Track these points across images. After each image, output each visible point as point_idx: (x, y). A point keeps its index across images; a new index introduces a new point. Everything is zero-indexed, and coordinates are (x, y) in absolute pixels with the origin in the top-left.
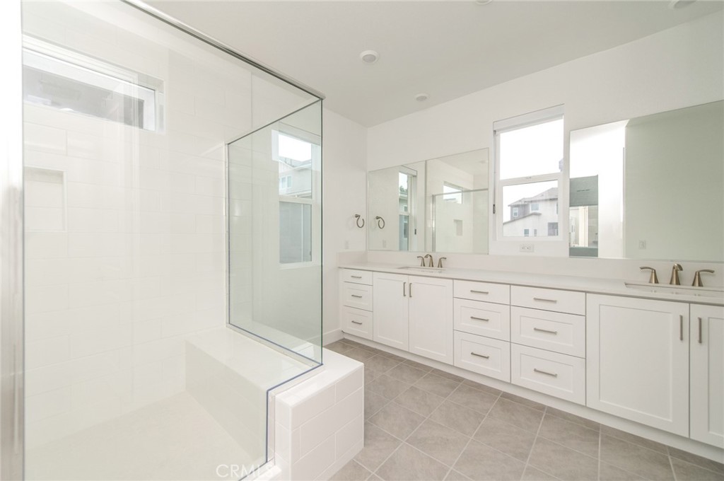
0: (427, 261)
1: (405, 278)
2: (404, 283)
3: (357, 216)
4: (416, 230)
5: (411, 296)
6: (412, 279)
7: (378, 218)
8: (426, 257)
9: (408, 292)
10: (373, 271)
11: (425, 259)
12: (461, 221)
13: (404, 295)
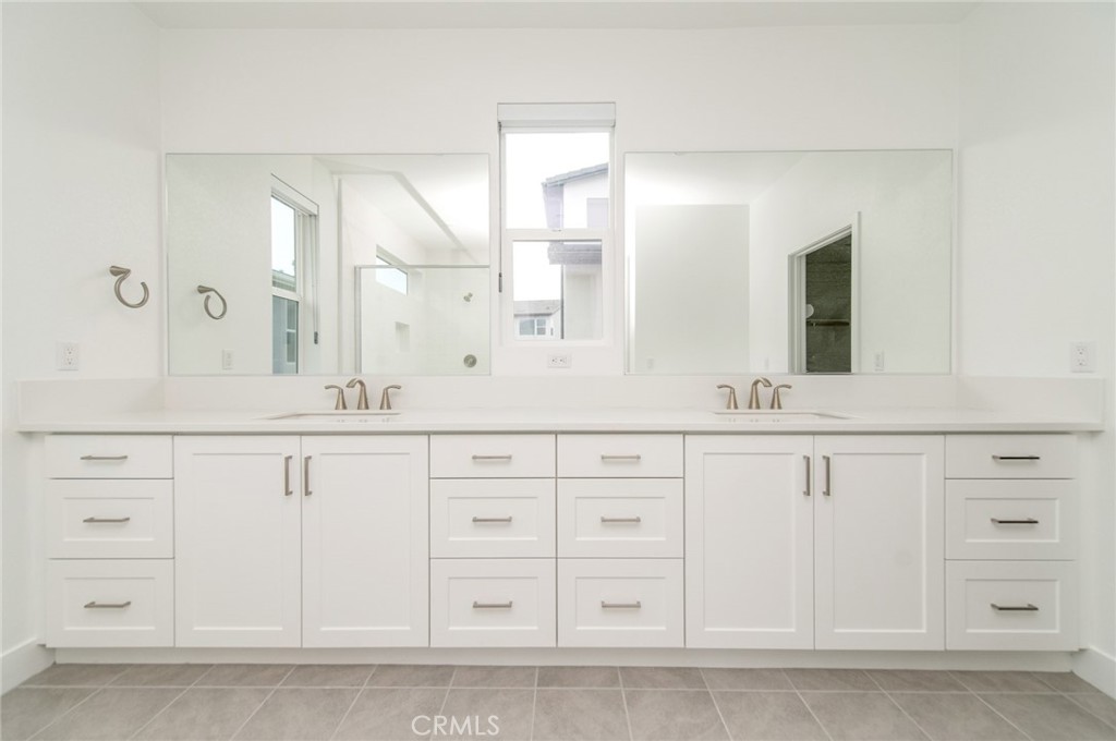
0: (353, 394)
1: (290, 446)
2: (288, 459)
3: (120, 273)
4: (316, 334)
5: (308, 493)
6: (311, 446)
7: (202, 290)
8: (351, 385)
9: (299, 481)
10: (174, 434)
11: (346, 390)
12: (406, 326)
13: (288, 493)
